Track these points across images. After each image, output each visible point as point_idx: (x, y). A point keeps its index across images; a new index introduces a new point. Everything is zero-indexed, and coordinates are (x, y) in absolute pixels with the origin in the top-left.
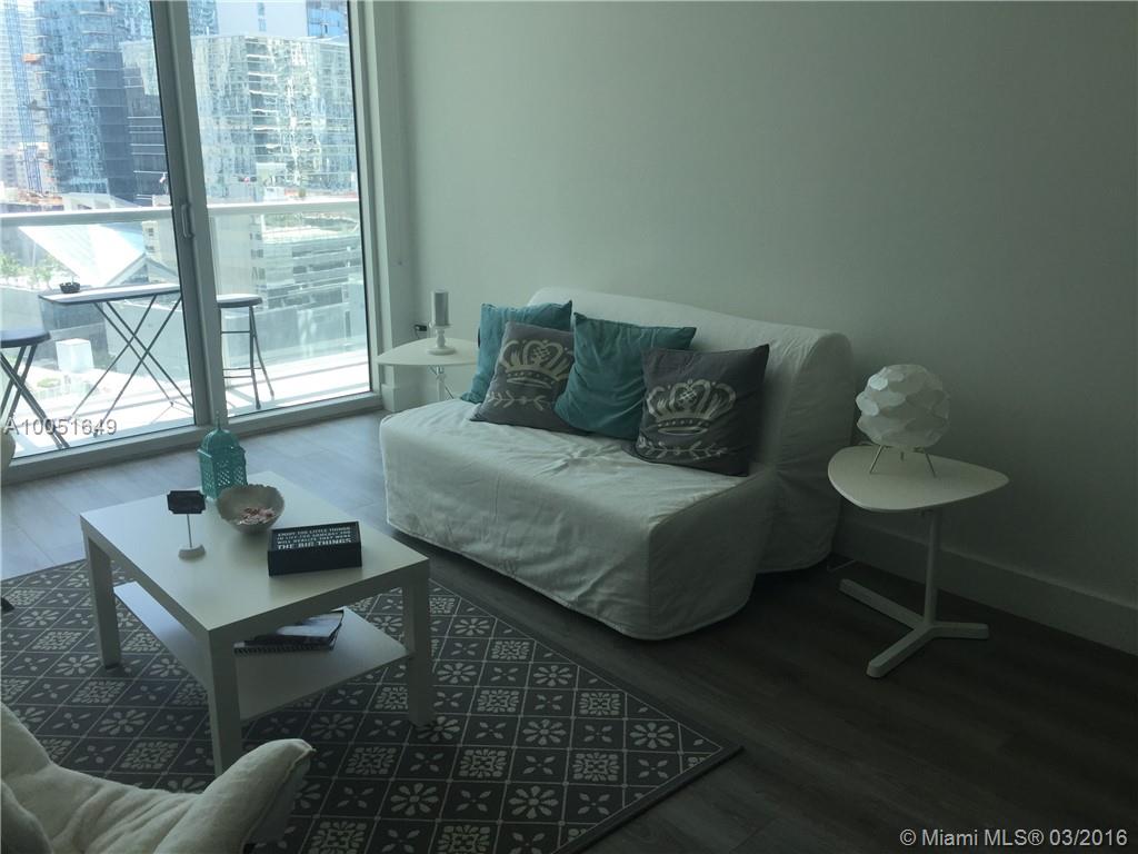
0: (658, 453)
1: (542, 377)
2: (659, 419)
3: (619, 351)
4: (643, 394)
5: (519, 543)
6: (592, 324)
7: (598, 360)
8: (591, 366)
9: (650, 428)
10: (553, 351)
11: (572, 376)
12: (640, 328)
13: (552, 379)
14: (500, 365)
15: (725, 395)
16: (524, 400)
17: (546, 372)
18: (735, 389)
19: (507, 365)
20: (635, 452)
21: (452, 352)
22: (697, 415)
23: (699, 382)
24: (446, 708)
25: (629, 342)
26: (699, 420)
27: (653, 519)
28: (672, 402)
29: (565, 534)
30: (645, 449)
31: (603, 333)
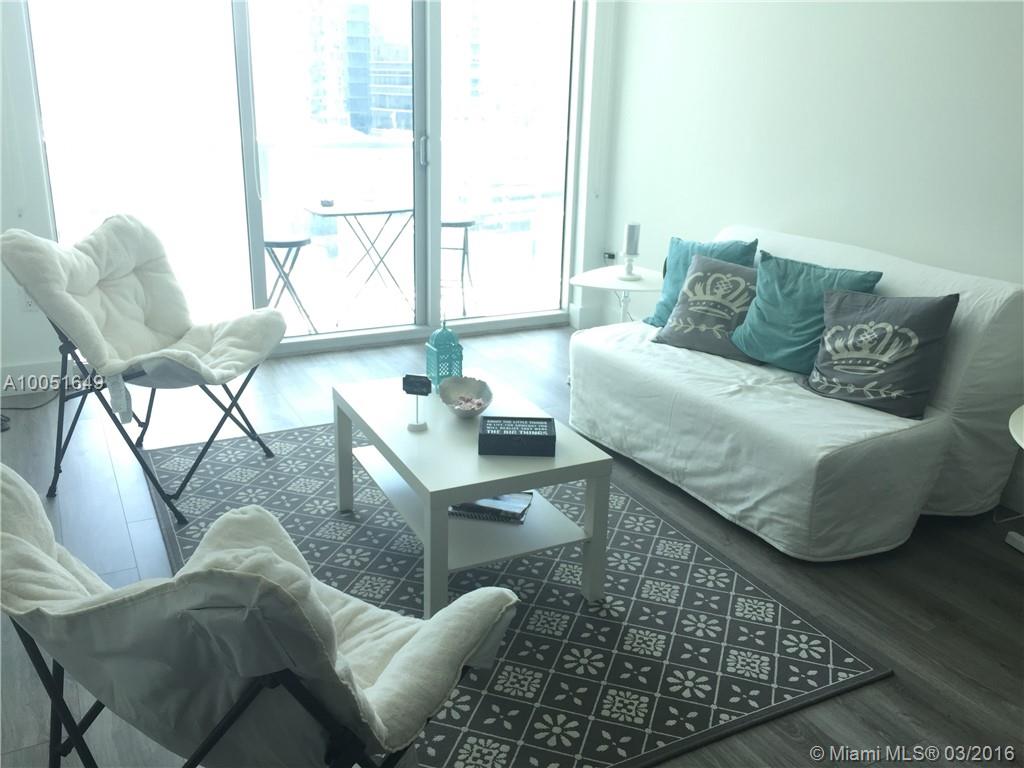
0: (831, 388)
1: (723, 307)
2: (835, 357)
3: (801, 290)
4: (821, 331)
5: (689, 457)
6: (778, 264)
7: (779, 296)
8: (772, 301)
9: (825, 364)
10: (736, 285)
11: (752, 311)
12: (825, 269)
13: (733, 311)
14: (684, 294)
15: (906, 340)
16: (703, 328)
17: (726, 302)
18: (918, 335)
19: (690, 294)
20: (808, 385)
21: (638, 279)
22: (876, 356)
23: (881, 325)
24: (614, 589)
25: (812, 281)
26: (878, 361)
27: (823, 449)
28: (850, 342)
29: (734, 452)
30: (818, 384)
31: (786, 271)
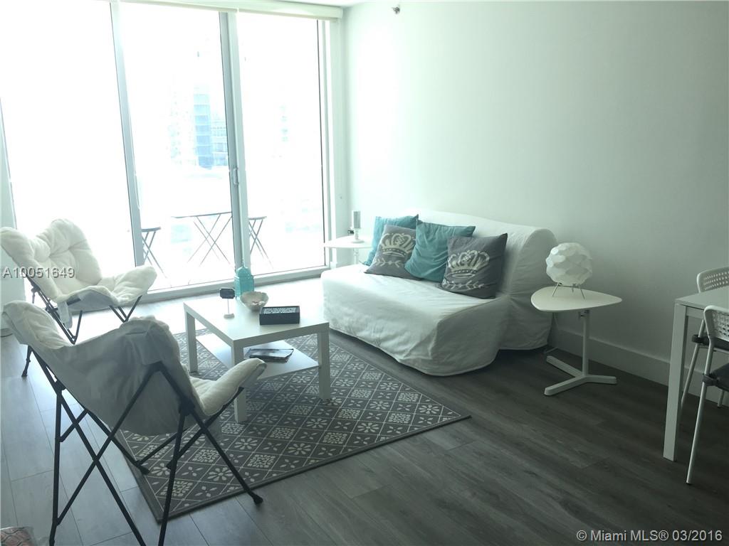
0: (450, 287)
1: (400, 251)
2: (453, 270)
3: (437, 239)
4: (446, 259)
5: (381, 331)
6: (425, 226)
7: (426, 242)
8: (423, 245)
9: (449, 274)
10: (406, 239)
11: (414, 251)
12: (448, 227)
13: (405, 253)
14: (380, 245)
15: (484, 258)
16: (390, 263)
17: (403, 249)
18: (489, 255)
19: (383, 245)
20: (441, 287)
21: (362, 242)
22: (471, 268)
23: (472, 252)
25: (442, 233)
26: (471, 270)
27: (440, 317)
28: (459, 262)
30: (446, 286)
31: (430, 229)
